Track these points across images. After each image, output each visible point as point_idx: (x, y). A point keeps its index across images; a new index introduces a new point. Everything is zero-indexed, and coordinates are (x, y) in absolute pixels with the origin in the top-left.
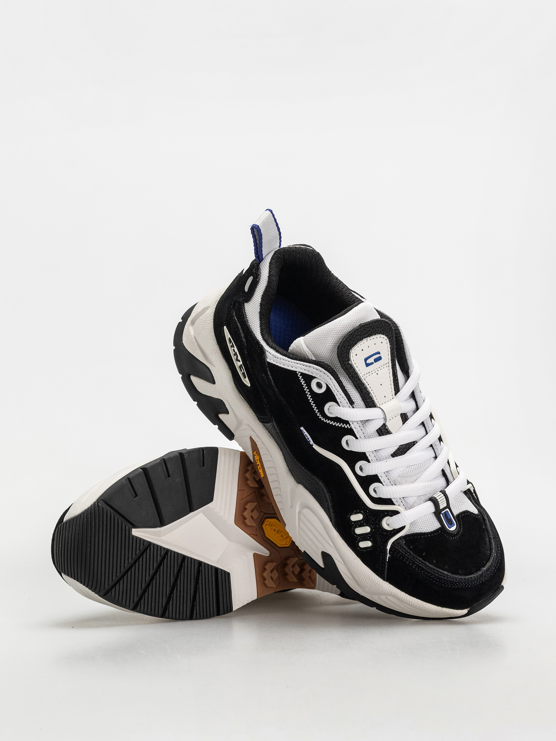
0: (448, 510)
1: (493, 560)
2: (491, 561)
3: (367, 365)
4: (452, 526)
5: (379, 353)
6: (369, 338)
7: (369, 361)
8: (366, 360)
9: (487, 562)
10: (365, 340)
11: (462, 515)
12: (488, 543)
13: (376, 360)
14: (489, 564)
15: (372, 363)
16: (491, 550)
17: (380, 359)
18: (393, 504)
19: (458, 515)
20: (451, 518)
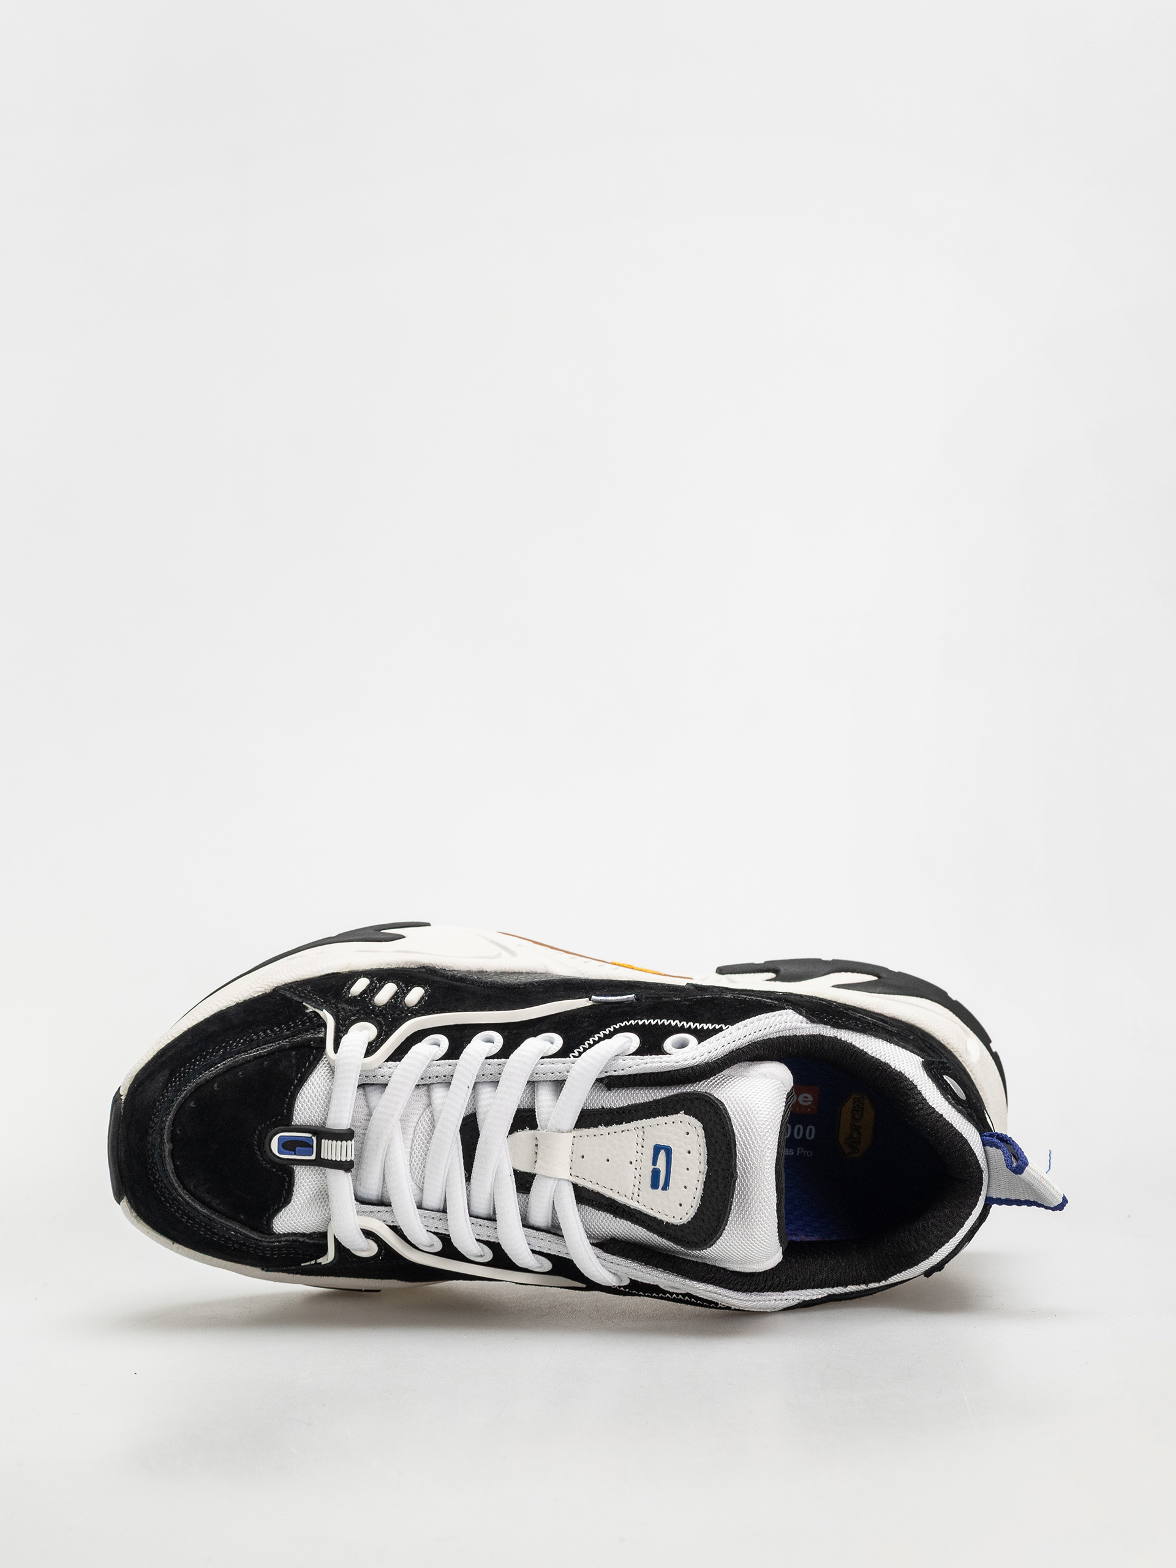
0: (313, 1157)
1: (172, 1184)
2: (173, 1178)
3: (657, 1149)
4: (281, 1145)
5: (665, 1188)
6: (703, 1178)
7: (662, 1155)
8: (668, 1151)
9: (176, 1168)
10: (704, 1167)
11: (287, 1182)
12: (207, 1198)
13: (656, 1174)
14: (170, 1167)
15: (654, 1163)
16: (192, 1194)
17: (655, 1185)
18: (391, 1058)
19: (291, 1175)
20: (295, 1154)
